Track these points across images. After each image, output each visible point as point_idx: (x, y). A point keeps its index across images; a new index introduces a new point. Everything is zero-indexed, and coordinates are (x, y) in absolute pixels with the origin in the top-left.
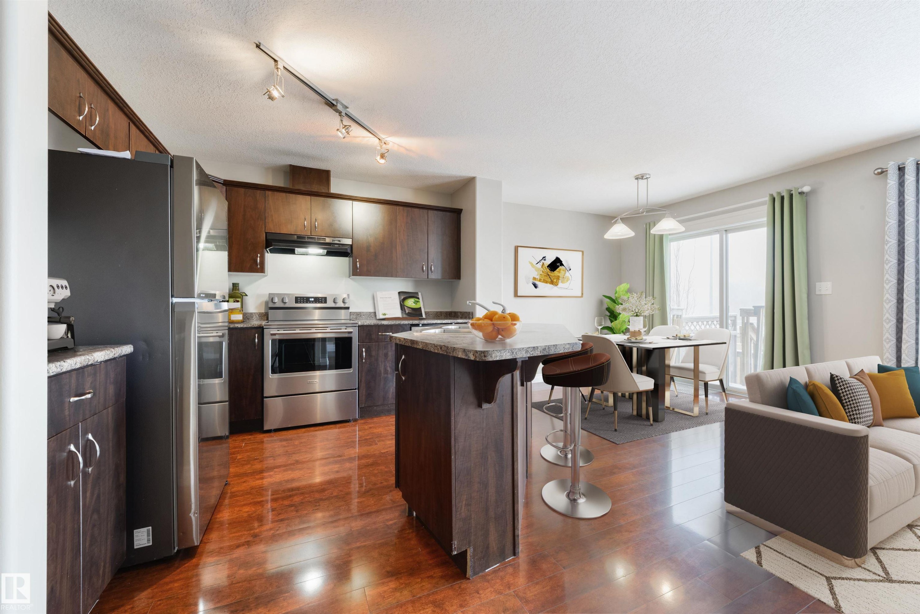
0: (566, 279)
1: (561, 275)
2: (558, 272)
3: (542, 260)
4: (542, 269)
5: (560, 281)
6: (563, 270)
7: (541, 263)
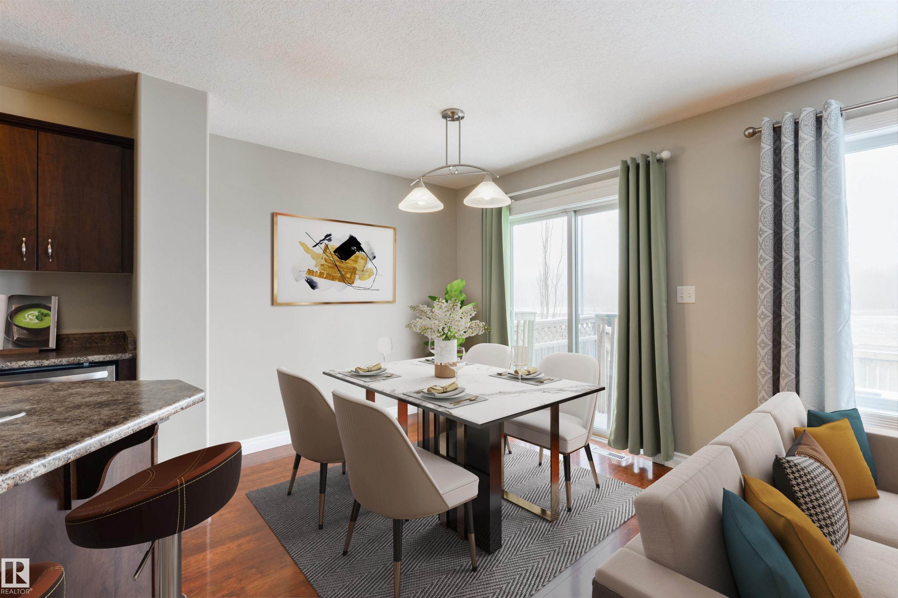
0: (368, 273)
1: (359, 265)
2: (353, 260)
3: (324, 240)
4: (324, 256)
5: (357, 276)
6: (363, 259)
7: (323, 246)
